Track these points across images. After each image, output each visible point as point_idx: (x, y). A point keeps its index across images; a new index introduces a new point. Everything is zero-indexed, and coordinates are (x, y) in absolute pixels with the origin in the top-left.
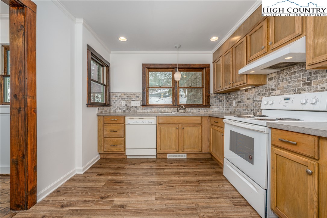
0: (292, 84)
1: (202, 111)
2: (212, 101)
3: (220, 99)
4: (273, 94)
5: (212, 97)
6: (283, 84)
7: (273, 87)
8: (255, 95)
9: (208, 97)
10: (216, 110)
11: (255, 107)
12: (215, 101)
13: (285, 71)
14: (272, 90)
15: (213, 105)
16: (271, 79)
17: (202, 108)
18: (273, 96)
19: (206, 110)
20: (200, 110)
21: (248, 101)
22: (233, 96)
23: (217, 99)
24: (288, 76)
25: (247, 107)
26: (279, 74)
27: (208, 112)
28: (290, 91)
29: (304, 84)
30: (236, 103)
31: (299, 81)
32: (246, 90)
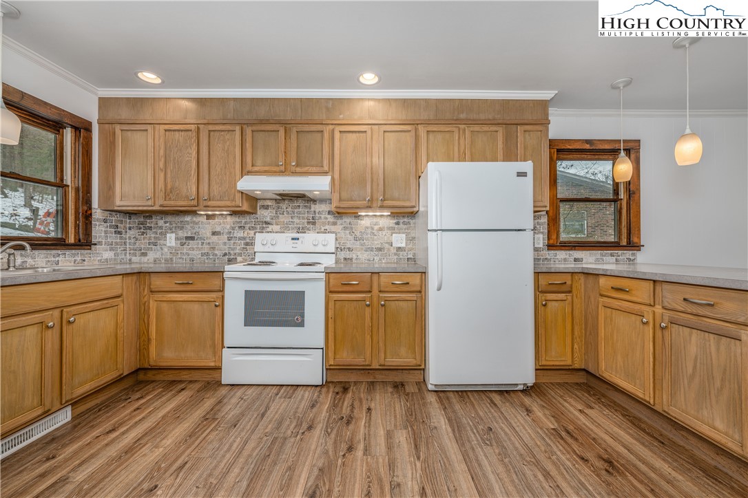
0: (296, 220)
1: (67, 262)
2: (99, 231)
3: (117, 226)
4: (269, 230)
5: (98, 220)
6: (284, 218)
7: (268, 219)
8: (233, 229)
9: (86, 217)
10: (108, 255)
11: (233, 249)
12: (106, 232)
13: (286, 202)
14: (267, 223)
15: (100, 243)
16: (266, 207)
17: (68, 252)
18: (268, 232)
19: (79, 258)
20: (60, 259)
21: (215, 238)
22: (165, 223)
23: (111, 227)
24: (290, 209)
25: (214, 248)
26: (278, 203)
27: (86, 263)
28: (293, 229)
29: (308, 223)
30: (177, 239)
31: (303, 218)
32: (209, 217)
